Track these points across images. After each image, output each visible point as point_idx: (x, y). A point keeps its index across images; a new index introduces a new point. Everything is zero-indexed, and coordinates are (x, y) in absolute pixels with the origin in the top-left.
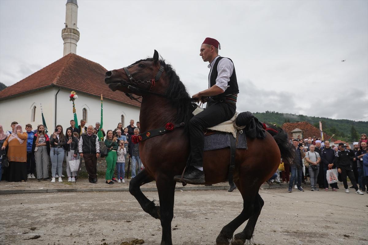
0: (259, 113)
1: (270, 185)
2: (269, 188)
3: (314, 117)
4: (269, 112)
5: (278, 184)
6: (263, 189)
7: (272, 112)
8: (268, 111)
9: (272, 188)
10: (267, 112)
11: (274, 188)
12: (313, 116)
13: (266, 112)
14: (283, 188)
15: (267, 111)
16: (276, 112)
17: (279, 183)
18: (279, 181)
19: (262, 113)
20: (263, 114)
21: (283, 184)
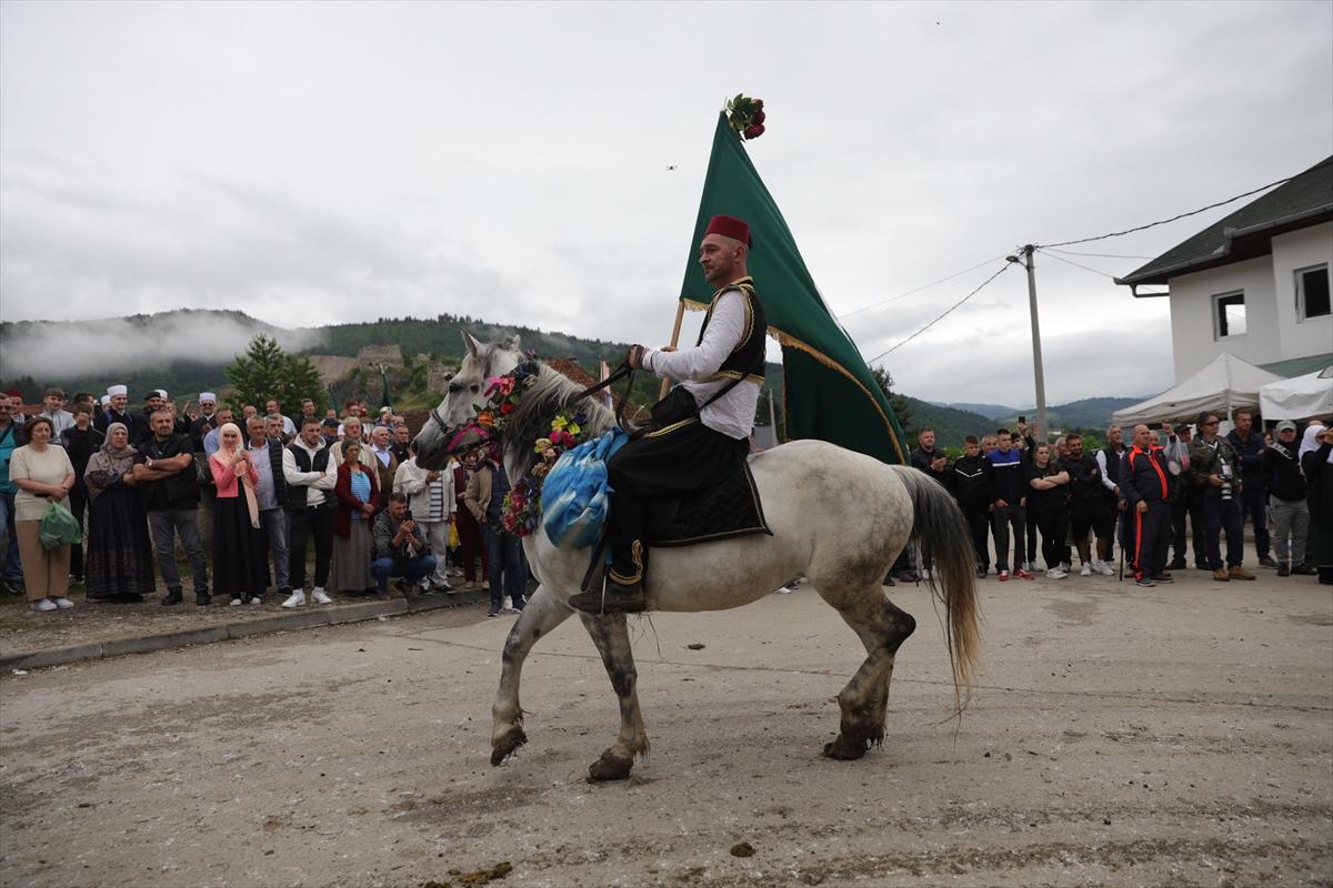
0: (416, 321)
1: (413, 601)
2: (412, 614)
3: (598, 340)
4: (450, 318)
5: (440, 595)
6: (384, 619)
7: (462, 319)
8: (446, 315)
9: (418, 612)
10: (444, 318)
11: (427, 610)
12: (595, 340)
13: (441, 318)
14: (459, 605)
15: (443, 314)
16: (473, 320)
17: (446, 589)
18: (445, 583)
19: (426, 321)
20: (429, 324)
21: (459, 593)
